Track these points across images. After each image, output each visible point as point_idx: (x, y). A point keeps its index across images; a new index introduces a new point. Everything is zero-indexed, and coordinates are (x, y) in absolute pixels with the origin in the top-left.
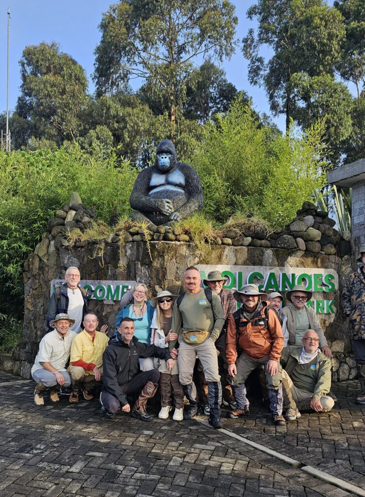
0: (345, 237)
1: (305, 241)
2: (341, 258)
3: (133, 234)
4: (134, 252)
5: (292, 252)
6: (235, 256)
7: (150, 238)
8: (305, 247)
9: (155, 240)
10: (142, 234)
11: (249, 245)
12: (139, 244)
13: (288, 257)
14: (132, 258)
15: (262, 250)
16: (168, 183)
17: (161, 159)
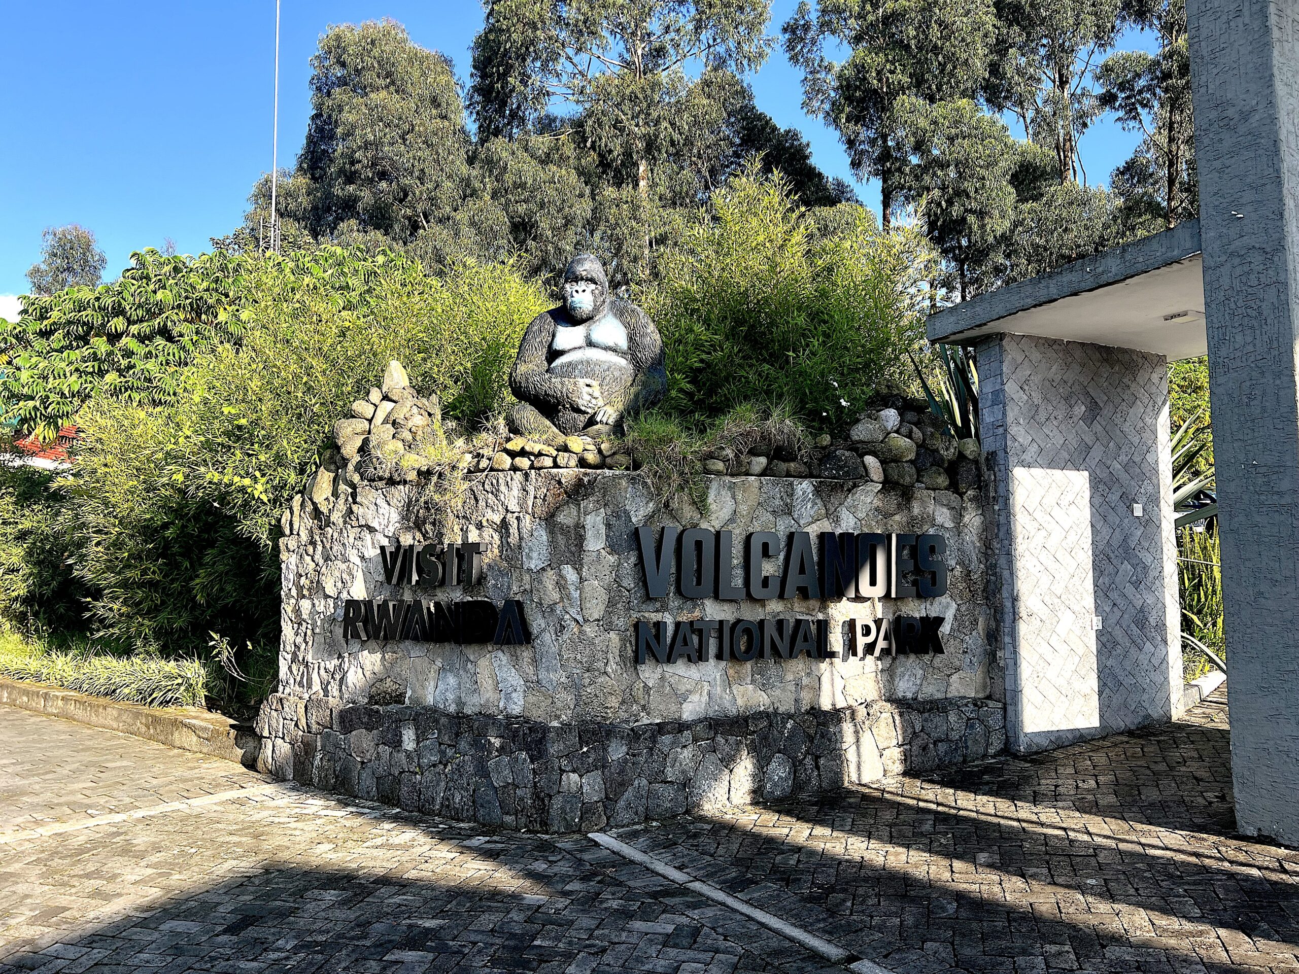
0: (967, 453)
1: (882, 462)
2: (961, 495)
3: (513, 454)
4: (516, 492)
5: (855, 486)
6: (734, 497)
7: (548, 462)
8: (882, 475)
9: (560, 467)
10: (532, 454)
11: (763, 474)
12: (526, 476)
13: (847, 497)
14: (513, 506)
15: (791, 484)
16: (590, 344)
17: (574, 293)
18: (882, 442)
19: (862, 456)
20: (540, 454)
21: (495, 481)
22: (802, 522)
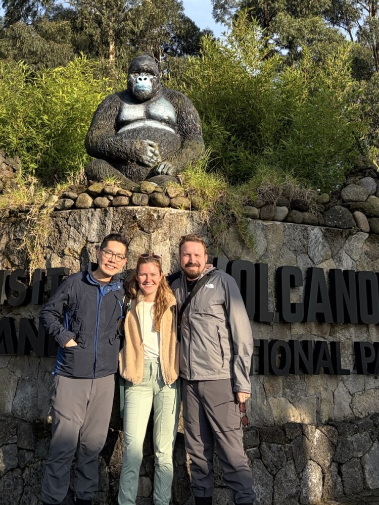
1: (368, 217)
3: (94, 195)
4: (95, 225)
5: (351, 234)
6: (266, 237)
7: (125, 201)
8: (369, 228)
9: (135, 205)
10: (111, 194)
11: (285, 220)
12: (106, 212)
13: (345, 242)
14: (93, 237)
15: (306, 229)
16: (149, 116)
17: (138, 81)
18: (366, 201)
19: (352, 211)
20: (118, 194)
21: (77, 217)
22: (316, 260)
